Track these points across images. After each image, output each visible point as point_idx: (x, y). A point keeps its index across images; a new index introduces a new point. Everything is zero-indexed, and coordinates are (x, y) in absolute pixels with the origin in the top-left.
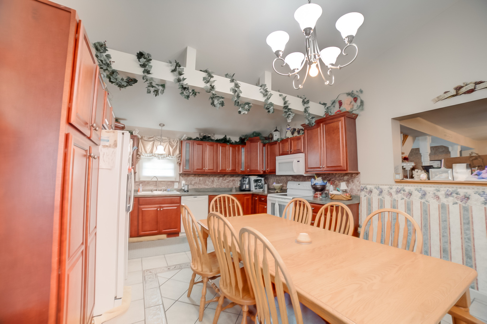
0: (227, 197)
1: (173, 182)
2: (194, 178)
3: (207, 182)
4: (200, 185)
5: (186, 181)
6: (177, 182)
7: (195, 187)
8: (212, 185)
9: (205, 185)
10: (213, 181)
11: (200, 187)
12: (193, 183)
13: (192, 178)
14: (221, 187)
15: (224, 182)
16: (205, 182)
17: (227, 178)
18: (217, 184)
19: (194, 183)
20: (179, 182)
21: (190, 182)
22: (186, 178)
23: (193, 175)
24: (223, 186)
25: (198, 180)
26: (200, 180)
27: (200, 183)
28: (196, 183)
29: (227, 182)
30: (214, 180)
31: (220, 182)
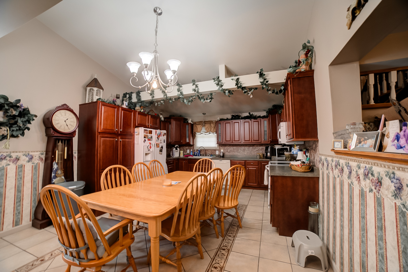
0: (208, 160)
1: (215, 150)
2: (229, 147)
3: (240, 150)
4: (234, 153)
5: (224, 150)
6: (218, 150)
7: (230, 154)
8: (243, 152)
9: (238, 152)
10: (244, 150)
11: (234, 154)
12: (229, 151)
13: (228, 147)
14: (251, 154)
15: (254, 150)
16: (238, 150)
17: (256, 147)
18: (248, 152)
19: (230, 151)
20: (219, 150)
21: (226, 151)
22: (224, 147)
23: (229, 146)
24: (253, 153)
25: (233, 149)
26: (234, 148)
27: (234, 151)
28: (231, 151)
29: (257, 150)
30: (245, 149)
31: (250, 150)
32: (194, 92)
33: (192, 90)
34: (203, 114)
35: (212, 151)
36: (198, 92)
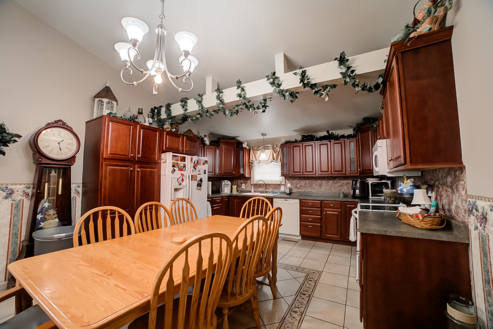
1: (279, 185)
2: (299, 181)
3: (314, 185)
4: (306, 189)
5: (292, 184)
6: (283, 185)
7: (300, 190)
8: (319, 188)
9: (311, 189)
10: (321, 185)
11: (306, 191)
12: (298, 186)
13: (298, 181)
14: (331, 191)
15: (335, 185)
16: (312, 185)
17: (339, 181)
18: (326, 187)
19: (300, 187)
20: (285, 185)
21: (295, 186)
22: (291, 181)
23: (298, 179)
24: (334, 190)
25: (304, 183)
26: (305, 183)
27: (306, 186)
28: (301, 186)
29: (339, 185)
30: (322, 183)
31: (330, 186)
32: (238, 99)
33: (236, 96)
34: (262, 135)
35: (275, 187)
36: (244, 98)
